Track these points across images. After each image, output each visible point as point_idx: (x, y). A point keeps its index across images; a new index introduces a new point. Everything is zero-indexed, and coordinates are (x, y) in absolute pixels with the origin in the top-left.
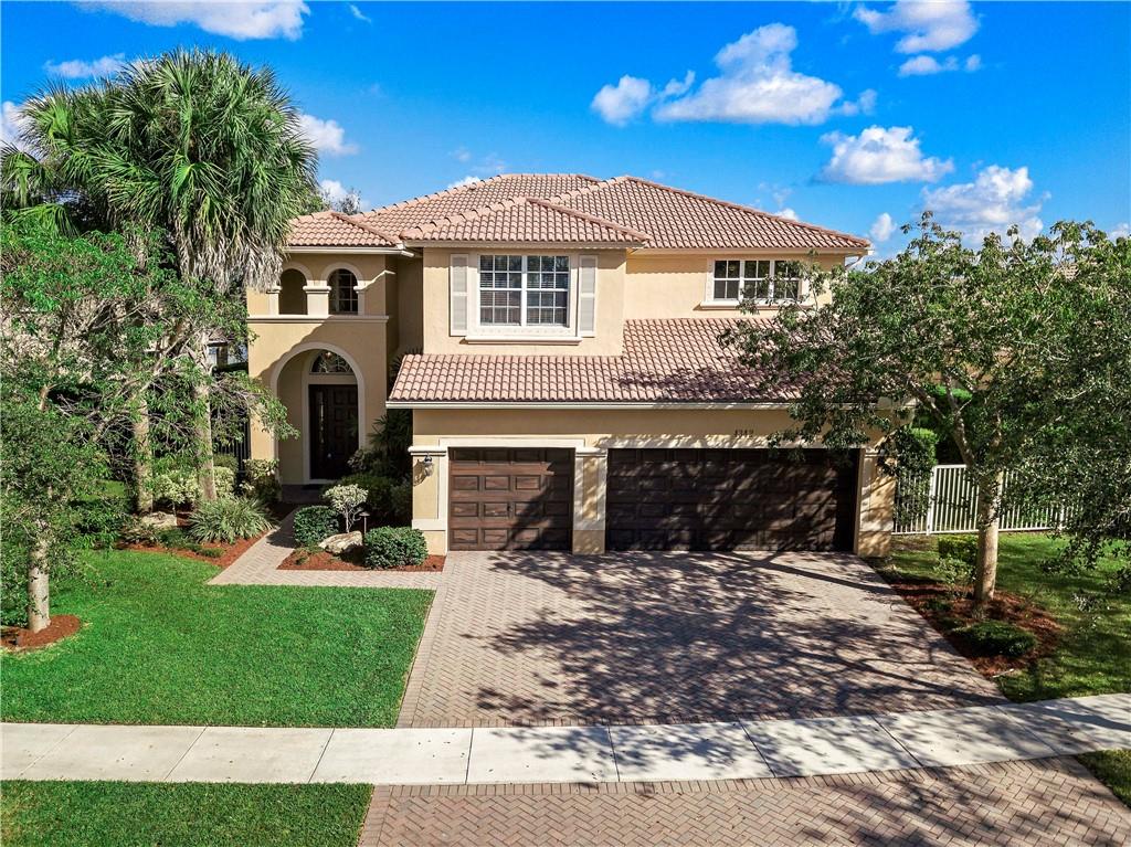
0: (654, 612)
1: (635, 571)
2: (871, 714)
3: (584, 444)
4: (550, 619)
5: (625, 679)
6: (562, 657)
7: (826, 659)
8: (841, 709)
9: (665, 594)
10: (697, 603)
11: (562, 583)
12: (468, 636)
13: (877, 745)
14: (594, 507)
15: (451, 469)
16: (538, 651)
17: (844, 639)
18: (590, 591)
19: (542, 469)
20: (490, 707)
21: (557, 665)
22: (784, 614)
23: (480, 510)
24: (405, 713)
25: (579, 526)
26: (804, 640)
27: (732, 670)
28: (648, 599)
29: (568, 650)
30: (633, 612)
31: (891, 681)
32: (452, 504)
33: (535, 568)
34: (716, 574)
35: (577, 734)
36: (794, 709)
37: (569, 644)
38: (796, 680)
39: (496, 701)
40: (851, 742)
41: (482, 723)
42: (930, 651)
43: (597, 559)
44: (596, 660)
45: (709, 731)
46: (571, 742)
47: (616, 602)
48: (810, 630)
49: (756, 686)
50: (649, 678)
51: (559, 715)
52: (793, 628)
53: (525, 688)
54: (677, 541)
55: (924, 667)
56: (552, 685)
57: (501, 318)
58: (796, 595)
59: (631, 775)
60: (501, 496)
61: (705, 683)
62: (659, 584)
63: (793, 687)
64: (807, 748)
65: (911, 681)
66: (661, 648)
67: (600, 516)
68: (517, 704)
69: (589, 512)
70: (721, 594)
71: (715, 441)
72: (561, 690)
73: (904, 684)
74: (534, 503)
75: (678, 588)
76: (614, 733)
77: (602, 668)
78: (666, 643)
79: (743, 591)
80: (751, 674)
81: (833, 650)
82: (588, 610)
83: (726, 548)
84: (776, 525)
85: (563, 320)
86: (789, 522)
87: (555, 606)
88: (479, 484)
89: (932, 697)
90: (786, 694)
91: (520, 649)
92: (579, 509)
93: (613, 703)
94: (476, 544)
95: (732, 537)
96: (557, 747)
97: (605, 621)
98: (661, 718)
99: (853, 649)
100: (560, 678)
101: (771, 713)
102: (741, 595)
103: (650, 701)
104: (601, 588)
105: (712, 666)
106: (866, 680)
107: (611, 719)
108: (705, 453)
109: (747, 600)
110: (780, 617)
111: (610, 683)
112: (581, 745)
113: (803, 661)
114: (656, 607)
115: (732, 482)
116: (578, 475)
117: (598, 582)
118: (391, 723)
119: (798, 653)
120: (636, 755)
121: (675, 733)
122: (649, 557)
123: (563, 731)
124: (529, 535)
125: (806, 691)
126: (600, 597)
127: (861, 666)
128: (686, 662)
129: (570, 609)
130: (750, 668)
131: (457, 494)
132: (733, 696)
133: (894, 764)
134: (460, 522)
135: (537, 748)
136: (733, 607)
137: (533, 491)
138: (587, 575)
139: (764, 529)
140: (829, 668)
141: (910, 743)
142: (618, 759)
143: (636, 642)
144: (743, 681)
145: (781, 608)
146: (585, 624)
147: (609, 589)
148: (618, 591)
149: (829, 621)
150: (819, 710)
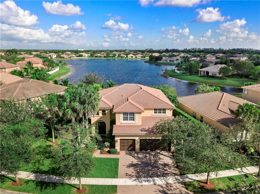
0: (145, 162)
1: (143, 155)
2: (165, 177)
3: (137, 138)
4: (133, 163)
5: (141, 172)
6: (134, 169)
7: (163, 169)
8: (163, 176)
9: (146, 159)
10: (150, 160)
11: (134, 157)
12: (124, 166)
13: (165, 180)
14: (138, 146)
15: (120, 141)
16: (132, 168)
17: (165, 166)
18: (137, 158)
19: (131, 141)
20: (127, 176)
21: (134, 170)
22: (160, 162)
23: (124, 146)
24: (119, 177)
25: (136, 148)
26: (161, 166)
27: (152, 171)
28: (144, 160)
29: (135, 168)
30: (142, 162)
31: (169, 172)
32: (120, 145)
33: (131, 154)
34: (153, 155)
35: (136, 179)
36: (158, 176)
37: (135, 167)
38: (159, 172)
39: (128, 175)
40: (162, 180)
41: (127, 178)
42: (174, 168)
43: (139, 152)
44: (138, 169)
45: (149, 179)
46: (135, 180)
47: (140, 160)
48: (162, 165)
49: (155, 173)
50: (143, 172)
51: (134, 177)
52: (160, 164)
53: (131, 173)
54: (149, 150)
55: (173, 170)
56: (133, 173)
57: (126, 120)
58: (162, 159)
59: (141, 184)
60: (126, 144)
61: (149, 172)
62: (146, 157)
63: (158, 173)
64: (158, 181)
65: (171, 172)
66: (145, 167)
67: (139, 147)
68: (130, 175)
69: (137, 146)
70: (153, 159)
71: (153, 138)
72: (134, 173)
73: (170, 173)
74: (131, 145)
75: (148, 158)
76: (139, 179)
77: (138, 170)
78: (145, 166)
79: (156, 158)
80: (154, 171)
81: (164, 168)
82: (137, 161)
83: (155, 151)
84: (161, 148)
85: (134, 120)
86: (162, 147)
87: (133, 161)
88: (124, 143)
89: (172, 174)
90: (157, 174)
91: (130, 168)
92: (136, 146)
93: (139, 175)
94: (123, 150)
95: (155, 149)
96: (134, 181)
97: (139, 163)
98: (144, 177)
99: (166, 168)
100: (134, 172)
101: (155, 176)
102: (155, 159)
103: (143, 175)
104: (139, 158)
105: (150, 170)
106: (166, 172)
107: (139, 177)
108: (152, 139)
109: (156, 160)
110: (159, 163)
111: (139, 172)
112: (136, 180)
113: (160, 169)
114: (145, 161)
115: (155, 142)
116: (136, 142)
117: (138, 157)
118: (117, 178)
119: (160, 168)
120: (141, 182)
121: (145, 179)
122: (145, 152)
123: (135, 179)
124: (130, 149)
125: (160, 174)
126: (138, 159)
127: (166, 170)
128: (147, 170)
129: (135, 161)
130: (154, 170)
131: (121, 144)
132: (152, 174)
133: (166, 183)
134: (121, 147)
135: (132, 181)
136: (154, 161)
137: (130, 143)
138: (137, 155)
139: (160, 148)
140: (163, 170)
141: (168, 180)
142: (140, 182)
143: (142, 166)
144: (153, 172)
145: (159, 161)
146: (137, 164)
147: (140, 158)
148: (141, 158)
149: (164, 163)
150: (160, 176)
